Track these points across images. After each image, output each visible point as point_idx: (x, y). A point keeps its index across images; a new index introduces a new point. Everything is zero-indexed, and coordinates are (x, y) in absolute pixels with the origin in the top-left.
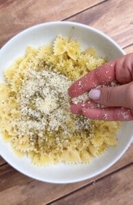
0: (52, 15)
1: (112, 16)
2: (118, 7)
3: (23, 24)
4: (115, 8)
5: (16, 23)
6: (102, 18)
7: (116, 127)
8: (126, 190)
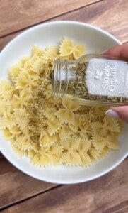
0: (57, 7)
1: (115, 12)
2: (121, 4)
3: (27, 13)
4: (118, 5)
5: (21, 12)
6: (106, 13)
7: (119, 131)
8: (120, 184)
